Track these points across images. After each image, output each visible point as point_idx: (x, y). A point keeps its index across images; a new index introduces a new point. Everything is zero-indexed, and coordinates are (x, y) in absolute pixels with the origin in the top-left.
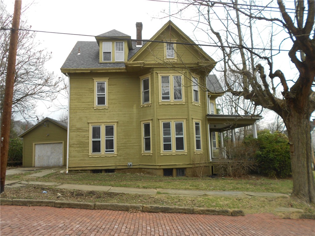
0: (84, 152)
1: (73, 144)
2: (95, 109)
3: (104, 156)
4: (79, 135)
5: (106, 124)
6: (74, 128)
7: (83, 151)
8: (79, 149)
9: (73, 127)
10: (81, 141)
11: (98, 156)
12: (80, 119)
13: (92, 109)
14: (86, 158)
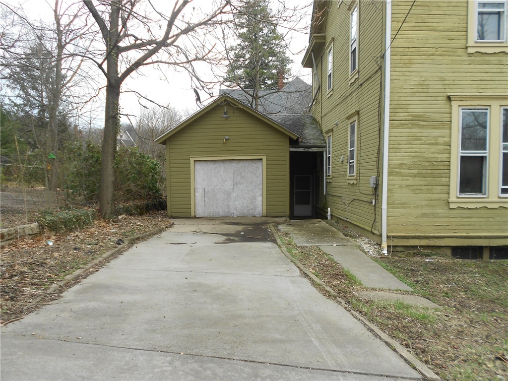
0: (435, 191)
1: (401, 165)
2: (471, 55)
3: (496, 206)
4: (418, 138)
5: (503, 103)
6: (402, 116)
7: (429, 187)
8: (418, 181)
9: (400, 110)
10: (426, 155)
11: (479, 206)
12: (423, 85)
13: (460, 52)
14: (438, 211)
